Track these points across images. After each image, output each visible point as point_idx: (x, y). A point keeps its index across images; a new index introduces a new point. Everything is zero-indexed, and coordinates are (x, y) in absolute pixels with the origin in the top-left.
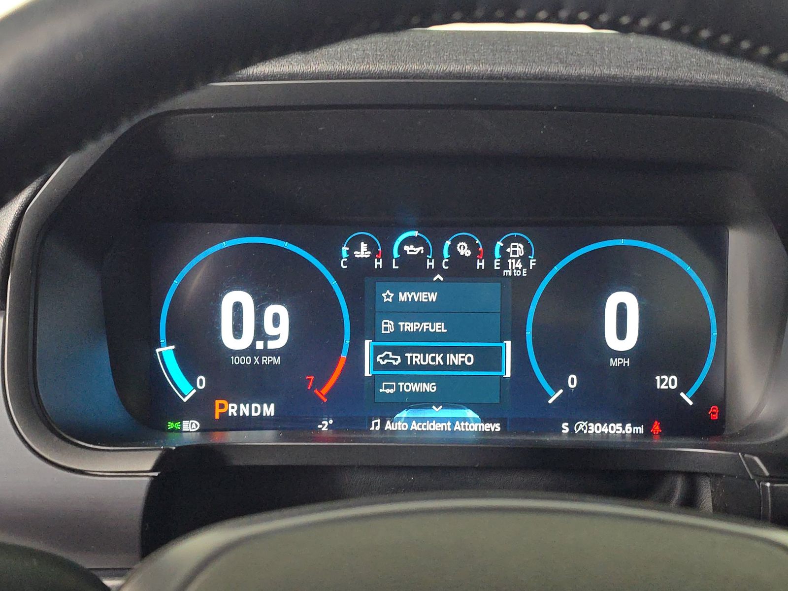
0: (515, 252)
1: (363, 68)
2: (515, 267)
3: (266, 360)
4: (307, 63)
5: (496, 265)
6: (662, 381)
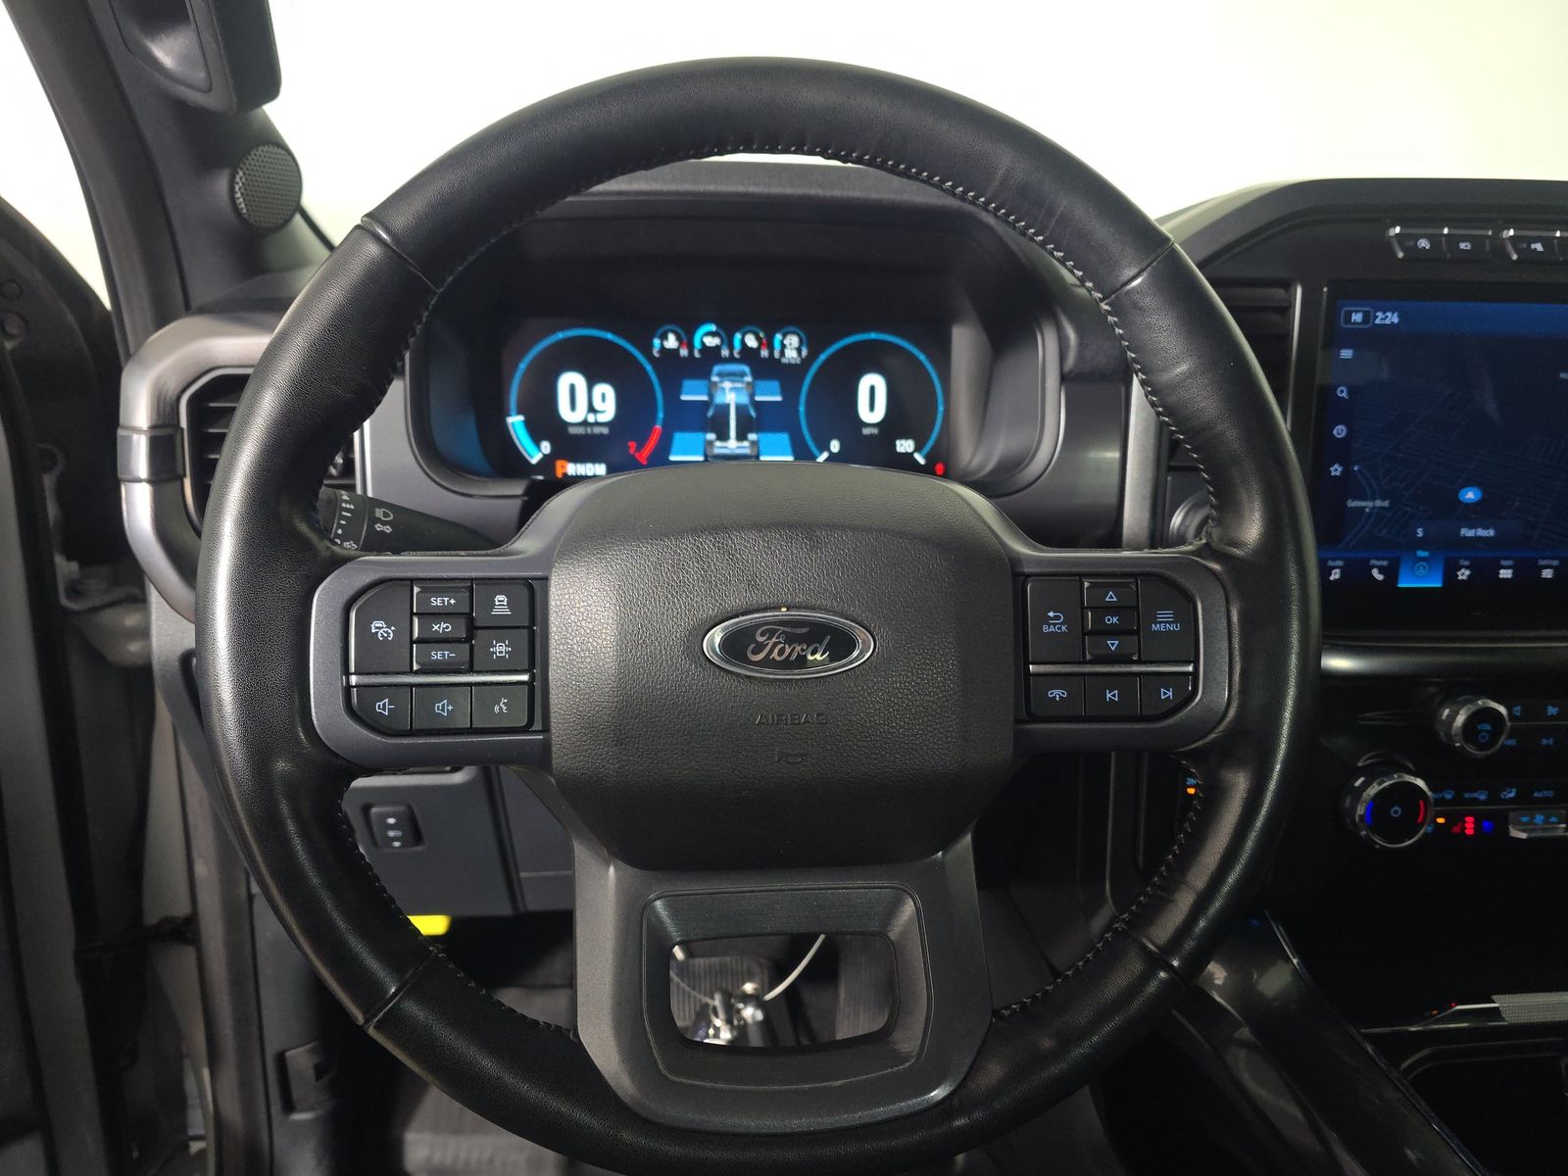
0: (791, 344)
1: (673, 187)
2: (791, 355)
3: (597, 430)
4: (630, 182)
5: (777, 355)
6: (902, 445)
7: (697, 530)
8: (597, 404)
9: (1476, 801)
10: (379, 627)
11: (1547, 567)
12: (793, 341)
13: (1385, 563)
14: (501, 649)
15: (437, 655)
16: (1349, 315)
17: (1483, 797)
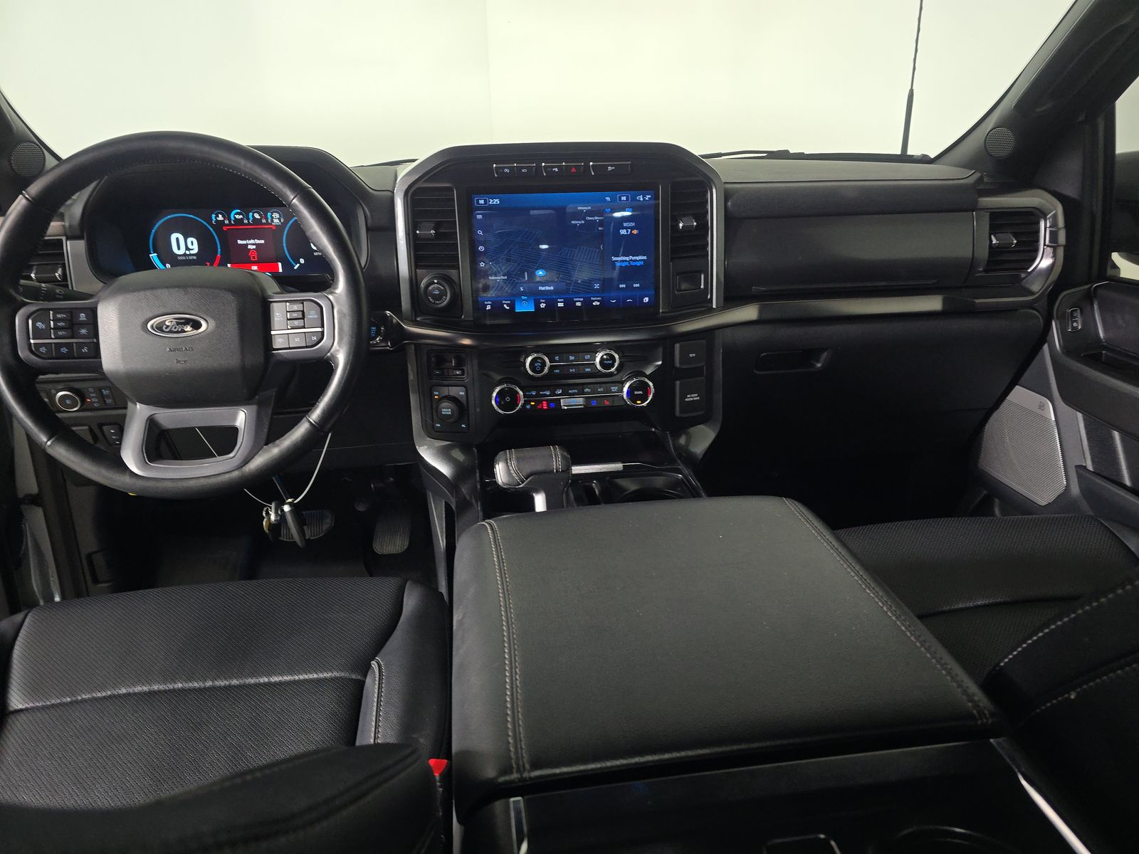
2: (276, 221)
3: (191, 258)
5: (269, 221)
7: (145, 289)
8: (190, 246)
9: (546, 395)
10: (39, 324)
11: (577, 301)
12: (276, 215)
13: (509, 302)
14: (83, 331)
15: (60, 333)
16: (478, 200)
17: (548, 393)
